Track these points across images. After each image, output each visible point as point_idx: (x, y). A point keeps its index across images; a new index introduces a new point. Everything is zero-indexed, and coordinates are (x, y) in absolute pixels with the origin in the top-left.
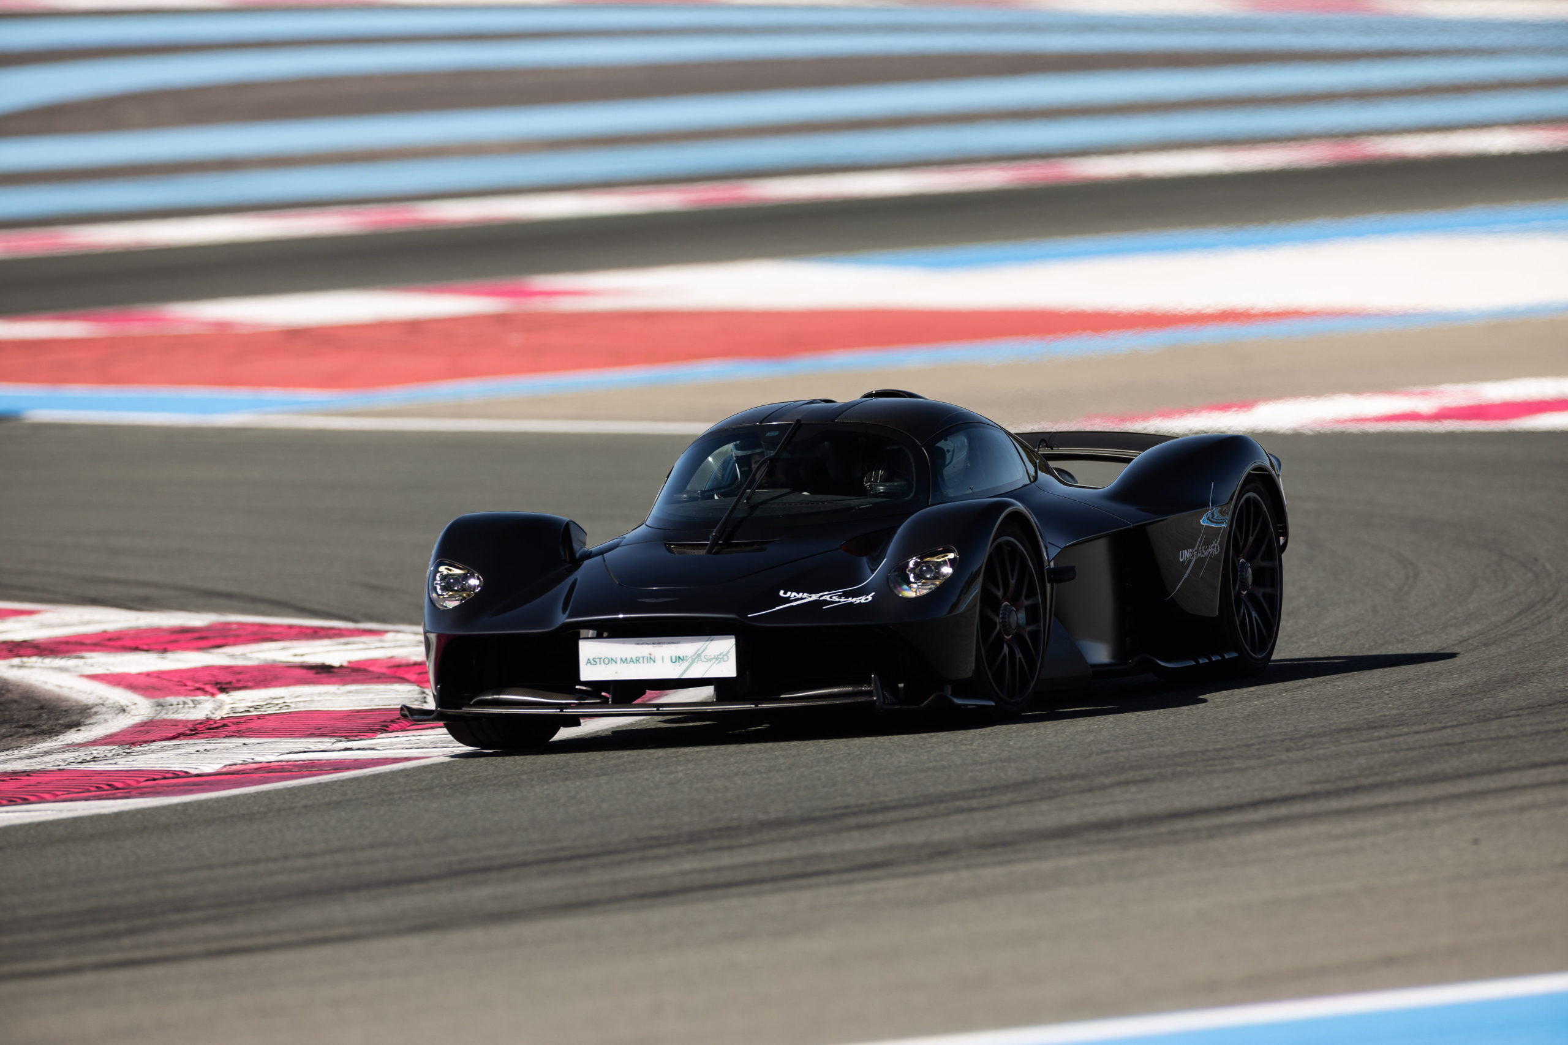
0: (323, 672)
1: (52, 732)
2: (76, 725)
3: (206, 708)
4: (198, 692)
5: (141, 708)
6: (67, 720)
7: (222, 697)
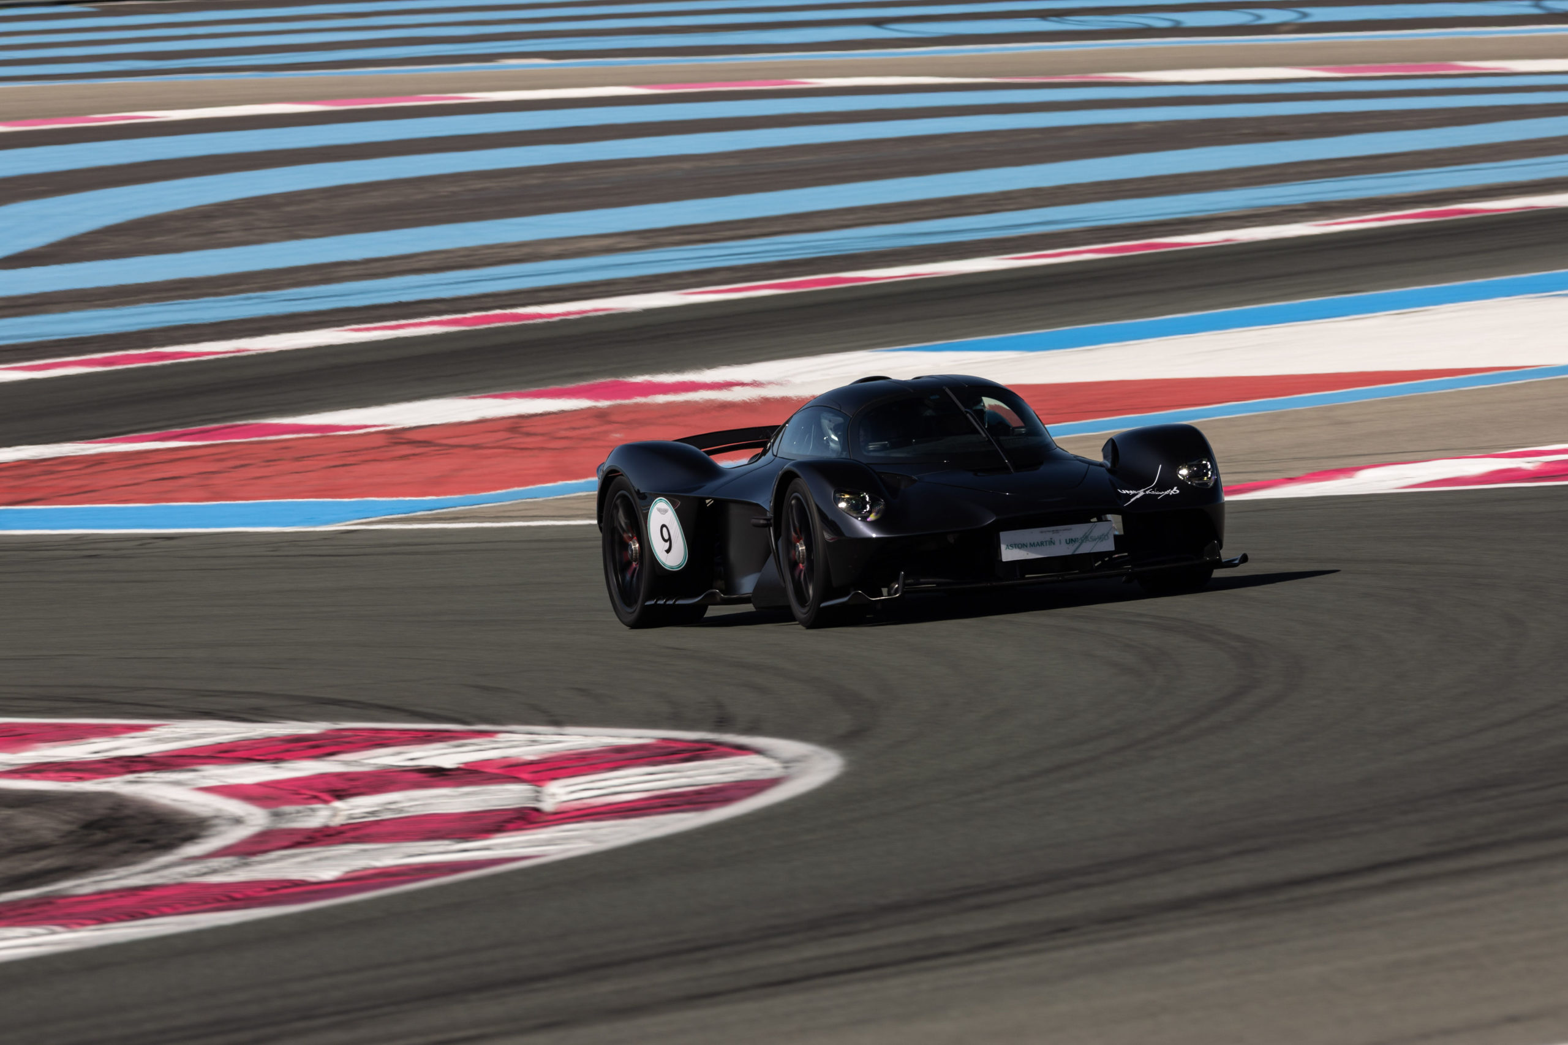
0: (437, 776)
1: (168, 847)
2: (191, 838)
3: (321, 816)
4: (315, 800)
5: (257, 819)
6: (182, 834)
7: (338, 804)
